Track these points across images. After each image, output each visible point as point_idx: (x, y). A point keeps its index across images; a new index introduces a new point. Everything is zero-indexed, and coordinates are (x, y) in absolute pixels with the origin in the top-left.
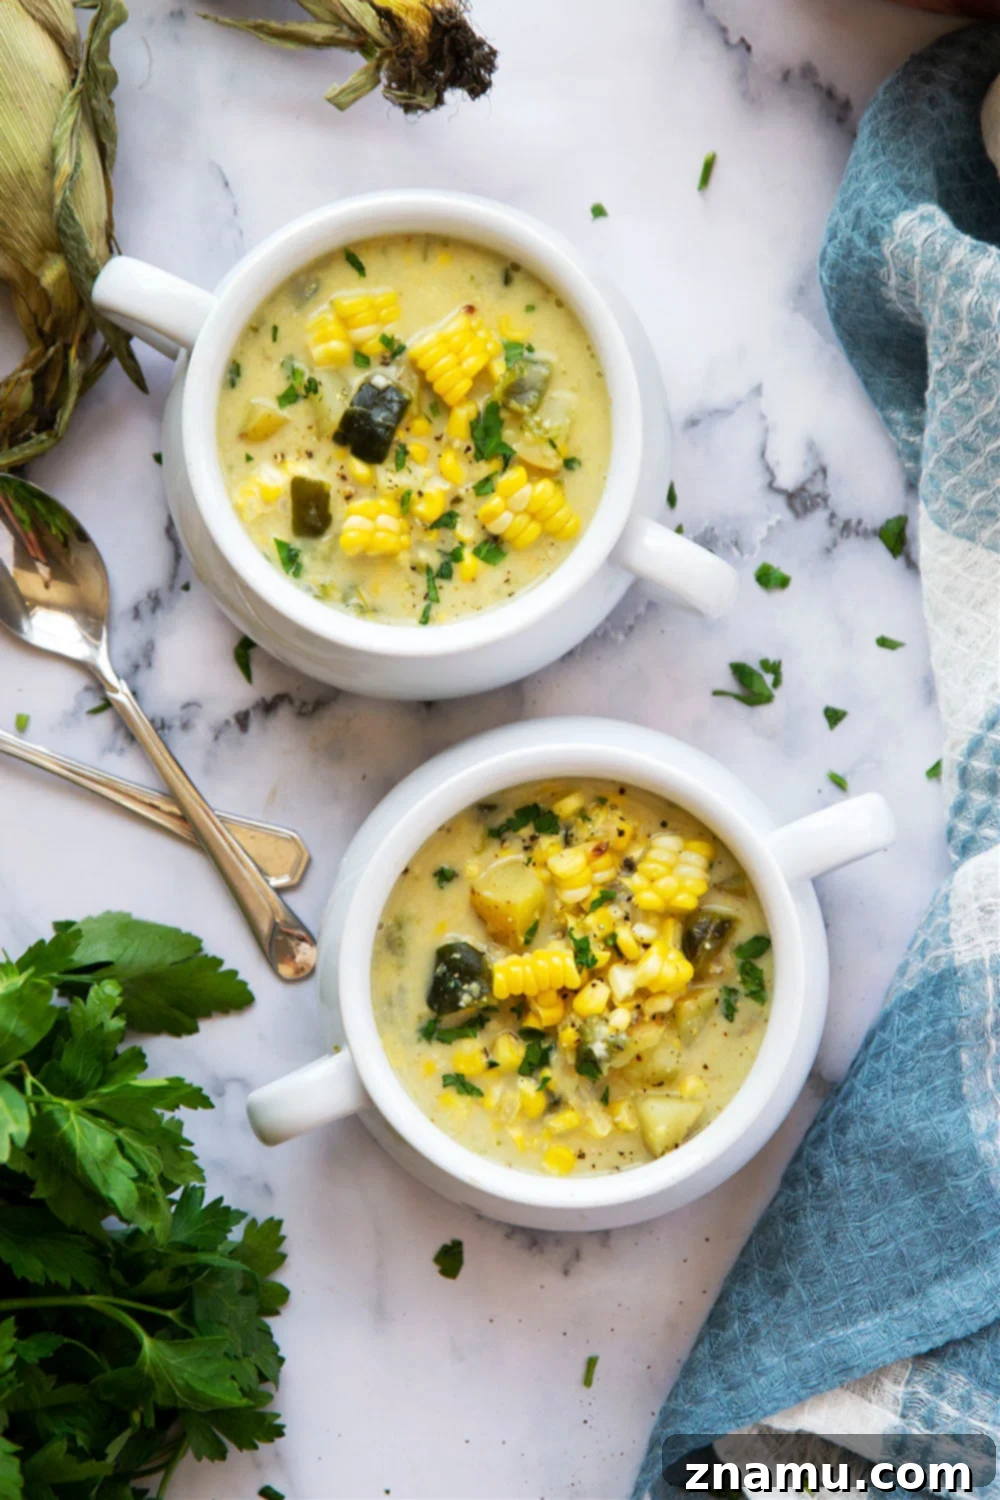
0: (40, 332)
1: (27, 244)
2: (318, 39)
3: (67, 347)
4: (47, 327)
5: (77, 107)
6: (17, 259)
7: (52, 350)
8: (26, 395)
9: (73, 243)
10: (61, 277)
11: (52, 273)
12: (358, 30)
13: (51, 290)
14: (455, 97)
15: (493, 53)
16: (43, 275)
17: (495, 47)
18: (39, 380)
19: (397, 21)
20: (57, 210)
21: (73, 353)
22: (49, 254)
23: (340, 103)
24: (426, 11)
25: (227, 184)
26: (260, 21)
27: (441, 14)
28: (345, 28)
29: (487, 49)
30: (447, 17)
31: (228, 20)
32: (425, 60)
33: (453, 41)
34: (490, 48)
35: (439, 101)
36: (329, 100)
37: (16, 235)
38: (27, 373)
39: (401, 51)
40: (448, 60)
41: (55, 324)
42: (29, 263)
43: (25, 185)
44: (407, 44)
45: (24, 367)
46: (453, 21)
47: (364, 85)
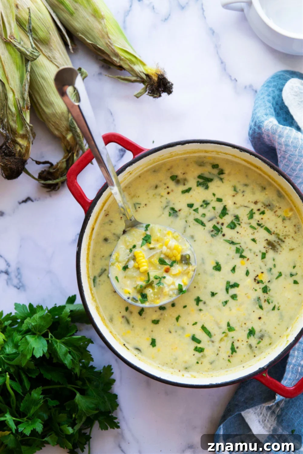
0: (67, 150)
1: (63, 129)
2: (132, 80)
3: (73, 154)
4: (69, 149)
5: (75, 97)
6: (61, 133)
7: (70, 154)
8: (64, 165)
9: (74, 129)
10: (71, 137)
11: (69, 136)
12: (142, 78)
13: (69, 140)
14: (164, 95)
15: (172, 84)
16: (67, 137)
17: (173, 83)
18: (67, 161)
19: (150, 77)
20: (69, 121)
21: (75, 155)
22: (69, 132)
23: (137, 96)
24: (157, 75)
25: (112, 114)
26: (119, 76)
27: (160, 75)
28: (139, 78)
29: (171, 84)
30: (161, 76)
31: (111, 76)
32: (156, 86)
33: (163, 81)
34: (172, 83)
35: (160, 96)
36: (135, 96)
37: (61, 127)
38: (65, 160)
39: (151, 84)
40: (162, 86)
41: (71, 148)
42: (64, 134)
43: (63, 116)
44: (152, 82)
45: (64, 159)
46: (163, 77)
47: (143, 92)
